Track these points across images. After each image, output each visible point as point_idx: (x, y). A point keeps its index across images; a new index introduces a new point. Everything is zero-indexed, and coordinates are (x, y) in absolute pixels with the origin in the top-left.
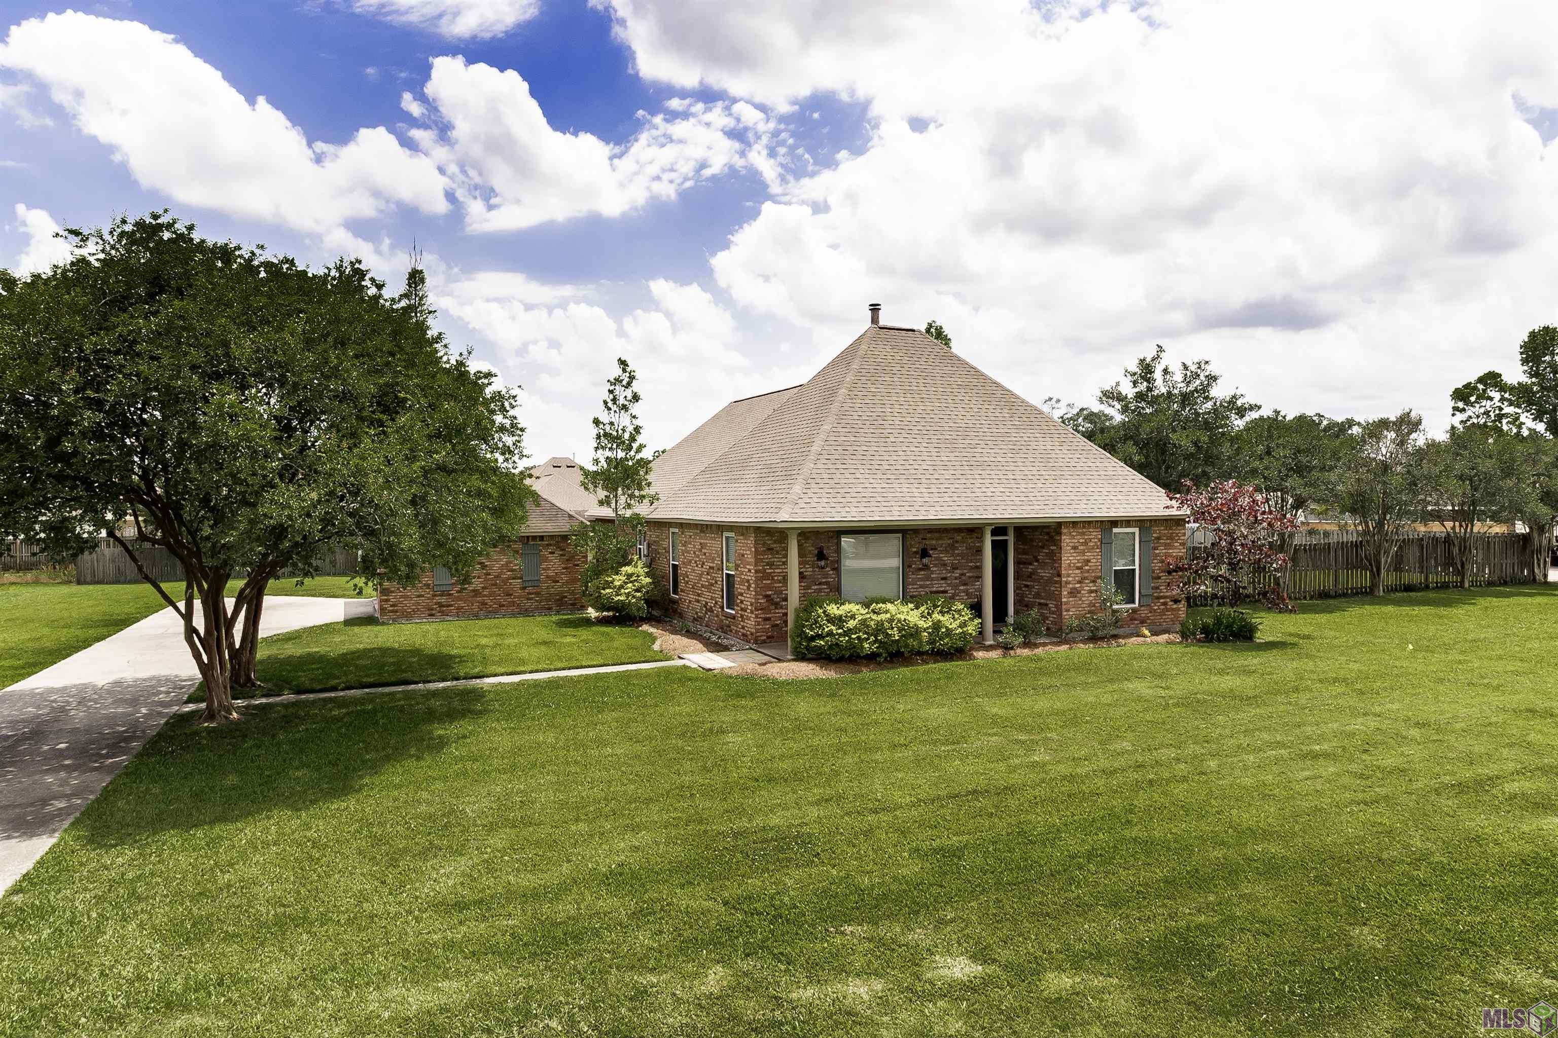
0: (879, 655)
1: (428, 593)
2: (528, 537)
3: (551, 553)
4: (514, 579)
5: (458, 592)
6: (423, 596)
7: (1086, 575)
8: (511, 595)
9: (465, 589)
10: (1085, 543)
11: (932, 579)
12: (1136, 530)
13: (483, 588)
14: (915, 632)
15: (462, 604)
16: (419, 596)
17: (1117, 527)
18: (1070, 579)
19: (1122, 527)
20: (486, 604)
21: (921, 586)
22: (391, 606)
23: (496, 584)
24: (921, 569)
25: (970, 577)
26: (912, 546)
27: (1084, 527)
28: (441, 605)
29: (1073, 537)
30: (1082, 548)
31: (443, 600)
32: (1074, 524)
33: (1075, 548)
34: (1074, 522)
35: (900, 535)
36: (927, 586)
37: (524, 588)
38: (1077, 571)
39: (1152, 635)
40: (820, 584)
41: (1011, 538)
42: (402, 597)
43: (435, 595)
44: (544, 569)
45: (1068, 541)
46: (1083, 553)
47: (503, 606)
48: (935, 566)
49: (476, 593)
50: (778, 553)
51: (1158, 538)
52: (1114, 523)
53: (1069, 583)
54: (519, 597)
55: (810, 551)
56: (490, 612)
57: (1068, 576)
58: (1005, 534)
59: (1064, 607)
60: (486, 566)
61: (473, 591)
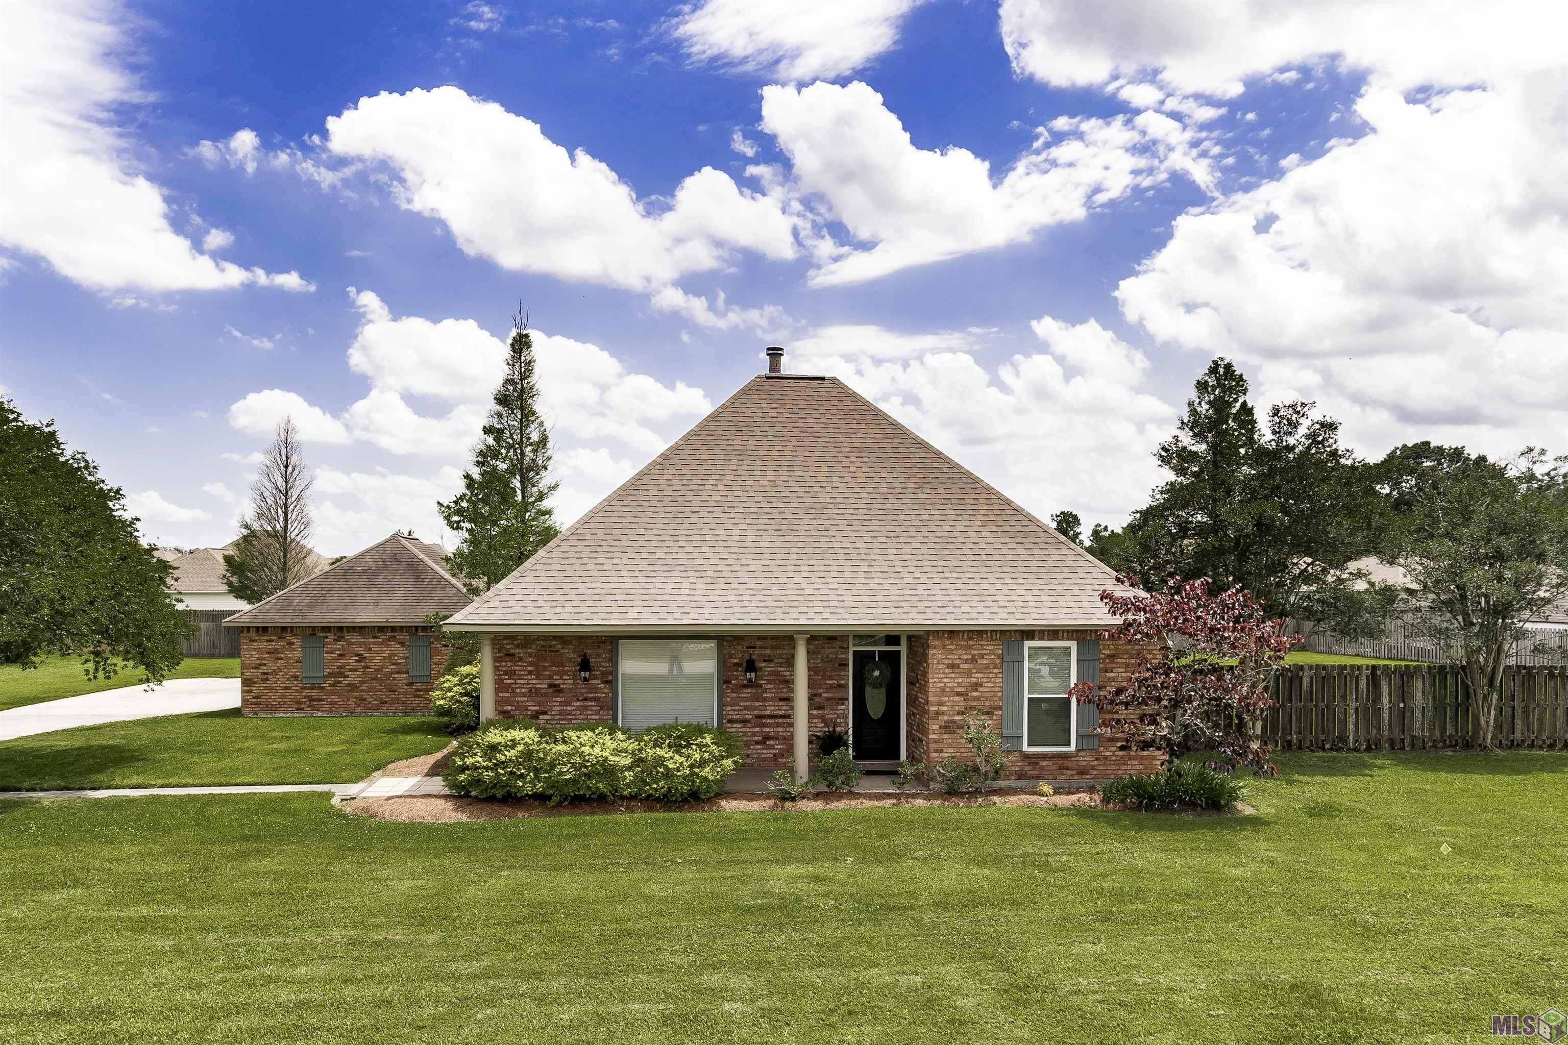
0: (549, 798)
1: (296, 685)
2: (416, 627)
3: (444, 646)
4: (398, 673)
5: (330, 685)
6: (290, 688)
7: (974, 704)
8: (394, 691)
9: (340, 682)
10: (974, 660)
11: (765, 700)
12: (1073, 645)
13: (360, 682)
14: (608, 771)
15: (335, 698)
16: (286, 688)
17: (1033, 639)
18: (945, 708)
19: (1042, 639)
20: (365, 700)
21: (746, 708)
22: (254, 698)
23: (376, 679)
24: (745, 686)
25: (829, 699)
26: (731, 656)
27: (971, 638)
28: (311, 699)
29: (951, 652)
30: (966, 666)
31: (314, 693)
32: (952, 634)
33: (952, 666)
34: (951, 632)
35: (712, 644)
36: (756, 708)
37: (411, 684)
38: (957, 698)
39: (1055, 793)
40: (586, 699)
41: (903, 649)
42: (266, 688)
43: (305, 688)
44: (436, 664)
45: (940, 657)
46: (969, 673)
47: (385, 702)
48: (769, 682)
49: (353, 687)
50: (521, 659)
51: (1112, 657)
52: (1028, 634)
53: (943, 713)
54: (405, 694)
55: (570, 660)
56: (369, 709)
57: (941, 704)
58: (898, 644)
59: (933, 746)
60: (365, 658)
61: (349, 685)
